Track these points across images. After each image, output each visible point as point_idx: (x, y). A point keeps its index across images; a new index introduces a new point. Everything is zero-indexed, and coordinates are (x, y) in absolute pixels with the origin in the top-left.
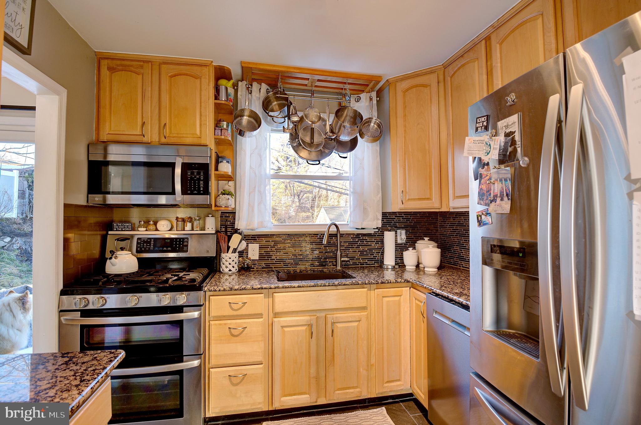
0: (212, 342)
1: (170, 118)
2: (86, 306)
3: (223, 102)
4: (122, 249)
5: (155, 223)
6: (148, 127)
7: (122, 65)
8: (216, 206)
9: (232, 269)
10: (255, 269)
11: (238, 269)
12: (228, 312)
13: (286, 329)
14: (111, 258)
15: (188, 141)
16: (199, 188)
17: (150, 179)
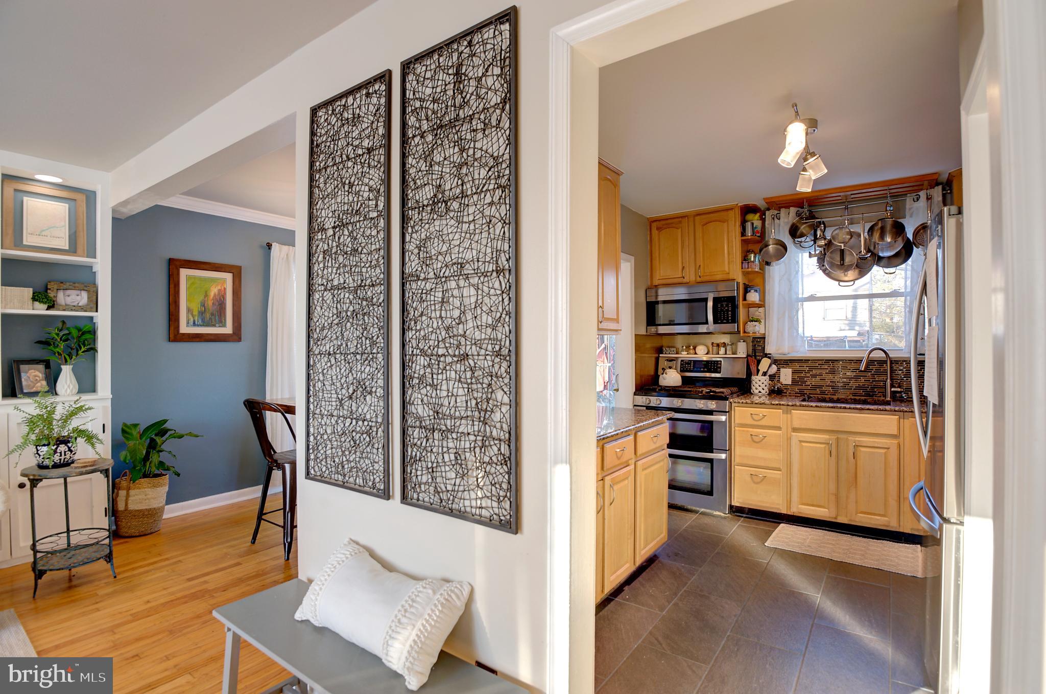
0: (737, 444)
1: (704, 260)
2: (649, 404)
3: (750, 237)
4: (670, 368)
5: (695, 348)
6: (687, 269)
7: (667, 224)
8: (745, 332)
9: (762, 391)
10: (788, 394)
11: (768, 392)
12: (750, 421)
13: (804, 444)
14: (663, 374)
15: (718, 277)
16: (728, 317)
17: (691, 310)
